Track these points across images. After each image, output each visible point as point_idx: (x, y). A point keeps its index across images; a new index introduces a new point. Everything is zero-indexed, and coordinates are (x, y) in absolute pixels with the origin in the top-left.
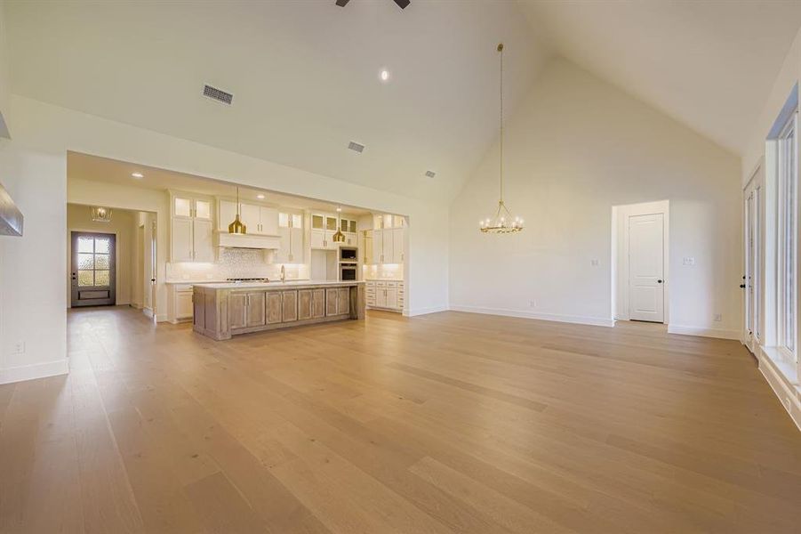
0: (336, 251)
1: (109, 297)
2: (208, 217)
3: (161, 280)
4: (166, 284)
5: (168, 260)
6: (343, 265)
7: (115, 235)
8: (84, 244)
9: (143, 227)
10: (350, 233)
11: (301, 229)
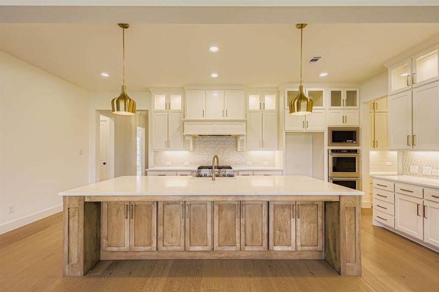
0: (322, 133)
6: (334, 151)
10: (346, 107)
11: (276, 111)
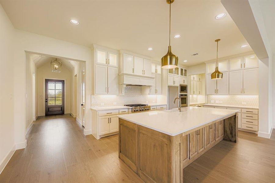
0: (178, 87)
1: (61, 110)
2: (116, 65)
3: (88, 107)
4: (91, 109)
5: (93, 93)
6: (182, 95)
7: (64, 81)
8: (51, 85)
9: (76, 76)
10: (184, 76)
11: (161, 74)
